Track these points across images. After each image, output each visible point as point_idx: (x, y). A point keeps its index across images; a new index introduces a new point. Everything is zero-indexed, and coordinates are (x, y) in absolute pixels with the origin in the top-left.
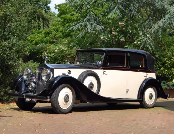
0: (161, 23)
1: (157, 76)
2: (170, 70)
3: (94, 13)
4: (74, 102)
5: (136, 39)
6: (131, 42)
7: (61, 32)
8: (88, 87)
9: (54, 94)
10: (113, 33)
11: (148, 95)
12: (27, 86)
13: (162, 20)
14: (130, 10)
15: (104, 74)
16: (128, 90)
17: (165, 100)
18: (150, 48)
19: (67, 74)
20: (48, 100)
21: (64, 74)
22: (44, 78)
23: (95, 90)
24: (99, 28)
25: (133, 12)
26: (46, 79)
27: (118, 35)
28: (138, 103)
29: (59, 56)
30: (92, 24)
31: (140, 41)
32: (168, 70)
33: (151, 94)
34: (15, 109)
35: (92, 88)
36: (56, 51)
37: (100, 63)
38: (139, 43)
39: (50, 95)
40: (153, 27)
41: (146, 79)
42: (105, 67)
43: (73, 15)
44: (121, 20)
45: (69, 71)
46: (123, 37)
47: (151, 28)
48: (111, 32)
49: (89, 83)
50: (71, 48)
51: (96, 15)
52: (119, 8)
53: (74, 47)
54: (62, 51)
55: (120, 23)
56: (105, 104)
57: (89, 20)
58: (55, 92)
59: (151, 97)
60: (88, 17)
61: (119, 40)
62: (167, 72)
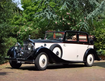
0: (93, 13)
1: (94, 47)
2: (99, 43)
3: (50, 6)
4: (48, 64)
5: (78, 24)
6: (74, 25)
7: (25, 18)
8: (55, 54)
9: (37, 58)
10: (63, 19)
11: (89, 58)
12: (17, 54)
13: (94, 11)
14: (74, 5)
15: (64, 46)
16: (78, 56)
17: (99, 61)
18: (86, 29)
19: (44, 46)
20: (34, 62)
21: (42, 46)
22: (29, 49)
23: (59, 56)
24: (54, 16)
25: (76, 6)
26: (31, 49)
27: (66, 21)
28: (83, 64)
29: (27, 34)
30: (49, 14)
31: (80, 24)
32: (97, 43)
33: (91, 58)
34: (9, 68)
35: (58, 54)
36: (26, 30)
37: (62, 39)
38: (79, 26)
39: (35, 59)
40: (88, 16)
41: (88, 49)
42: (64, 41)
43: (33, 7)
44: (68, 11)
45: (45, 44)
46: (69, 22)
47: (87, 16)
48: (61, 19)
49: (56, 52)
50: (35, 28)
51: (51, 8)
52: (67, 4)
53: (37, 28)
54: (30, 31)
55: (68, 13)
56: (61, 64)
57: (47, 11)
58: (37, 57)
59: (91, 60)
60: (47, 9)
61: (67, 24)
62: (96, 44)
